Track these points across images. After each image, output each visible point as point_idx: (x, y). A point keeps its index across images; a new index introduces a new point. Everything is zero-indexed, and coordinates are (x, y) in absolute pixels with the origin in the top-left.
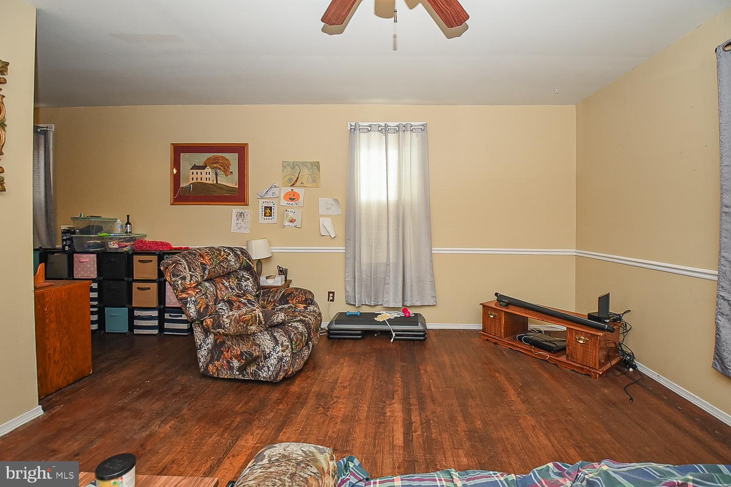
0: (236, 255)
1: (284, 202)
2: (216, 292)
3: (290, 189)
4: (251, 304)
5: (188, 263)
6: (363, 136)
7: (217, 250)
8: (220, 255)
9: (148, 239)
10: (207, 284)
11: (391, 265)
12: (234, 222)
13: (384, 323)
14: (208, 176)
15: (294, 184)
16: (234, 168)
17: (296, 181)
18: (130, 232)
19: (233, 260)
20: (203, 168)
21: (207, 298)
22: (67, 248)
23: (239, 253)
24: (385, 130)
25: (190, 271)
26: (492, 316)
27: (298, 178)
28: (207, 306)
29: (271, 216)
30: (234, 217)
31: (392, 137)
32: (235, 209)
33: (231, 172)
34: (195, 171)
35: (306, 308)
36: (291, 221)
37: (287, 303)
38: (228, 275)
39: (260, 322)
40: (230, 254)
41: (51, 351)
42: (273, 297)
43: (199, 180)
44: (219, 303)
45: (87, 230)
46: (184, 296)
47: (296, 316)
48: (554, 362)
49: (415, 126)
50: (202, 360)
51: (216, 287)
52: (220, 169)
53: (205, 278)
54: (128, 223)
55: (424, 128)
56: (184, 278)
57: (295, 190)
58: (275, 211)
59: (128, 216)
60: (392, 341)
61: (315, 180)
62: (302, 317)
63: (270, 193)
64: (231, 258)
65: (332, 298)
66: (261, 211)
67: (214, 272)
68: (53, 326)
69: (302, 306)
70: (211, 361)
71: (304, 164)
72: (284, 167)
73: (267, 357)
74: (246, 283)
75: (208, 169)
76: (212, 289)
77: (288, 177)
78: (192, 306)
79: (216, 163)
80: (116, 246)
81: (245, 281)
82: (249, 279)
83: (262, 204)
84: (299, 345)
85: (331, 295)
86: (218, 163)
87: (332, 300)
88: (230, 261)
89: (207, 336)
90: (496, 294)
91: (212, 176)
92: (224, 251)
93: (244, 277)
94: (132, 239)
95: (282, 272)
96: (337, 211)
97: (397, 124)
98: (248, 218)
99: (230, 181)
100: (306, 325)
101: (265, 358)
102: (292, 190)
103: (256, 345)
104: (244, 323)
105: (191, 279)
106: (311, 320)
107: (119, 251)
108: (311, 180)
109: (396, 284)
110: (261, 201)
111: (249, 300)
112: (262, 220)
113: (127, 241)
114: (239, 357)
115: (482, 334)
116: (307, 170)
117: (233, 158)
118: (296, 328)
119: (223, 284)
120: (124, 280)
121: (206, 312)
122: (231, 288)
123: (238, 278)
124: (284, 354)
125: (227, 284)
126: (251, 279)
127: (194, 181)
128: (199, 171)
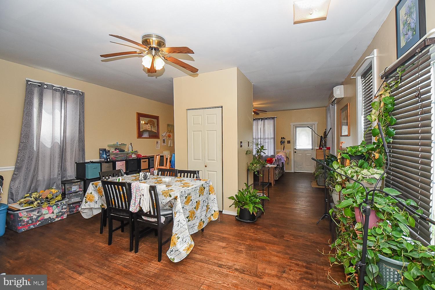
1: (168, 138)
29: (165, 143)
32: (156, 140)
33: (155, 126)
52: (152, 125)
59: (131, 143)
66: (162, 141)
75: (149, 125)
79: (151, 122)
98: (159, 143)
99: (155, 130)
102: (169, 134)
127: (145, 129)
128: (146, 125)
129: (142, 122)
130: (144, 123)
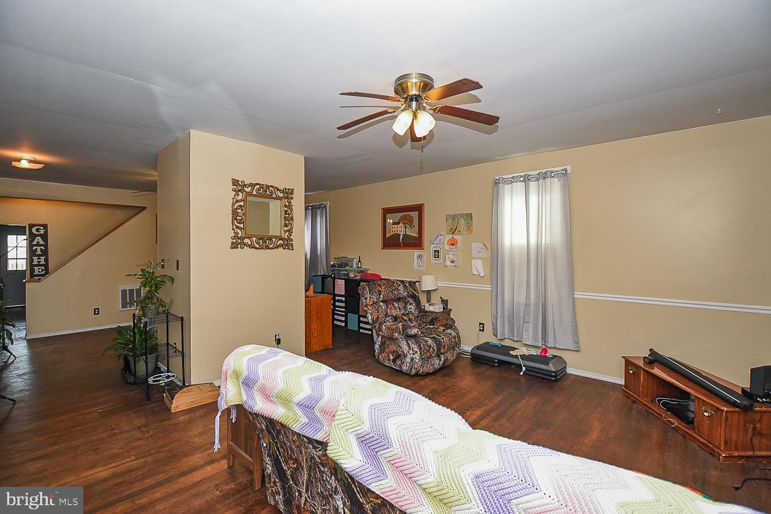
0: (405, 286)
1: (447, 247)
2: (387, 310)
3: (451, 236)
4: (411, 322)
5: (369, 289)
6: (507, 187)
7: (392, 282)
8: (394, 285)
9: (369, 272)
10: (381, 304)
11: (532, 305)
12: (415, 262)
13: (516, 357)
14: (401, 229)
15: (454, 233)
16: (416, 223)
17: (456, 230)
18: (360, 267)
19: (402, 290)
20: (398, 223)
21: (378, 312)
22: (333, 275)
23: (407, 285)
24: (526, 179)
25: (370, 294)
26: (631, 372)
27: (456, 228)
28: (378, 317)
29: (438, 257)
30: (415, 258)
31: (533, 185)
32: (417, 252)
33: (414, 226)
34: (394, 226)
35: (444, 330)
36: (452, 262)
37: (434, 325)
38: (398, 300)
39: (400, 332)
40: (400, 285)
41: (313, 331)
42: (426, 319)
43: (396, 232)
44: (388, 317)
45: (340, 266)
46: (366, 309)
47: (432, 334)
48: (682, 432)
49: (557, 171)
50: (377, 351)
51: (387, 306)
52: (407, 224)
53: (381, 299)
54: (360, 261)
55: (565, 173)
56: (366, 298)
57: (455, 237)
58: (441, 254)
59: (360, 257)
60: (521, 374)
61: (469, 228)
62: (435, 335)
63: (438, 240)
64: (401, 288)
65: (481, 329)
66: (432, 254)
67: (388, 296)
68: (314, 317)
69: (442, 328)
70: (380, 353)
71: (461, 215)
72: (447, 219)
73: (405, 356)
74: (410, 307)
75: (401, 225)
76: (384, 308)
77: (450, 227)
78: (370, 316)
79: (405, 220)
80: (353, 276)
81: (410, 305)
82: (412, 304)
83: (433, 248)
84: (426, 353)
85: (481, 325)
86: (406, 219)
87: (483, 331)
88: (400, 290)
89: (378, 337)
90: (651, 350)
91: (403, 229)
92: (397, 283)
93: (409, 302)
94: (362, 271)
95: (445, 302)
96: (486, 254)
97: (537, 172)
98: (425, 259)
99: (413, 233)
100: (436, 341)
101: (405, 357)
102: (453, 237)
103: (400, 347)
104: (392, 330)
105: (370, 300)
106: (443, 339)
107: (354, 279)
108: (466, 228)
109: (536, 324)
110: (432, 246)
111: (409, 319)
112: (433, 260)
113: (358, 273)
114: (393, 353)
115: (623, 390)
116: (463, 220)
117: (415, 214)
118: (426, 341)
119: (393, 305)
120: (355, 297)
121: (377, 321)
122: (399, 308)
123: (405, 302)
124: (414, 356)
125: (396, 305)
126: (414, 304)
127: (394, 233)
128: (396, 226)
129: (390, 221)
130: (391, 221)
